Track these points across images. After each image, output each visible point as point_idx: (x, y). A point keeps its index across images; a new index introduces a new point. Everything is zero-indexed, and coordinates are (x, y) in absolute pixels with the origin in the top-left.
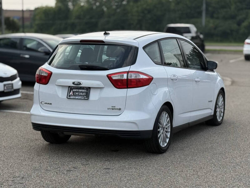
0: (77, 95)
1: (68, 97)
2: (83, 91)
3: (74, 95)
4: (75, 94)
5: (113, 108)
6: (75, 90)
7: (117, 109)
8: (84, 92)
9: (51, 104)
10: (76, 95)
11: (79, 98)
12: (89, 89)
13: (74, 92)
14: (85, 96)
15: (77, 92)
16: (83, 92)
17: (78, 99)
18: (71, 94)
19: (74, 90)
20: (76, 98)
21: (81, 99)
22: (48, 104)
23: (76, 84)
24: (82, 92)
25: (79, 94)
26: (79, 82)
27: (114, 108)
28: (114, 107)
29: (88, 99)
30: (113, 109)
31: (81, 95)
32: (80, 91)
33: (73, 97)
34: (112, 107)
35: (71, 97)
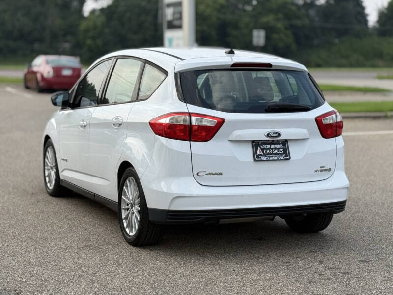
0: (270, 154)
1: (257, 159)
2: (278, 146)
3: (264, 154)
4: (266, 152)
5: (323, 170)
6: (265, 147)
7: (326, 170)
8: (281, 148)
9: (221, 174)
10: (268, 154)
11: (276, 158)
12: (285, 142)
13: (263, 150)
14: (283, 154)
15: (269, 149)
16: (278, 149)
17: (274, 160)
18: (258, 153)
19: (262, 147)
20: (271, 158)
21: (280, 160)
22: (216, 174)
23: (272, 137)
24: (276, 148)
25: (272, 152)
26: (276, 133)
27: (325, 168)
28: (323, 167)
29: (290, 159)
30: (321, 171)
31: (276, 154)
32: (273, 146)
33: (265, 159)
34: (321, 167)
35: (262, 159)
